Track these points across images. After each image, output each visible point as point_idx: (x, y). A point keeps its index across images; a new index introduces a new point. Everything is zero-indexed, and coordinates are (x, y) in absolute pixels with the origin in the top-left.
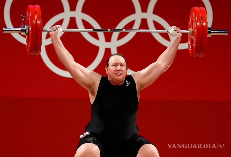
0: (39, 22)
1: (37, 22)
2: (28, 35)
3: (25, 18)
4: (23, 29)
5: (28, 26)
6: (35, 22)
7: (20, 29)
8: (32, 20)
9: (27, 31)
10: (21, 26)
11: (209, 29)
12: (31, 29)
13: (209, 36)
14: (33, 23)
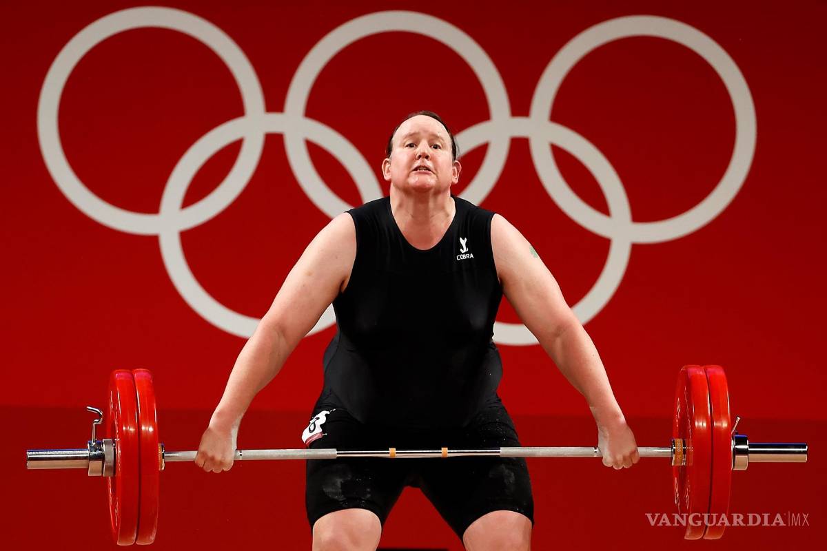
0: (148, 429)
1: (143, 428)
2: (112, 474)
3: (98, 416)
4: (94, 453)
5: (114, 442)
6: (136, 431)
7: (85, 453)
8: (124, 421)
9: (109, 458)
10: (90, 444)
11: (740, 441)
12: (120, 452)
13: (741, 463)
14: (127, 431)
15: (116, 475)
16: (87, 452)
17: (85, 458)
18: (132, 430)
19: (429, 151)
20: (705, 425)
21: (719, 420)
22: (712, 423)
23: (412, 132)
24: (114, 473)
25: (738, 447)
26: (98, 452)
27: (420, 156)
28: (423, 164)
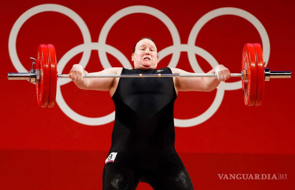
0: (53, 66)
1: (51, 66)
3: (35, 61)
4: (32, 74)
5: (40, 71)
6: (49, 67)
8: (45, 63)
9: (38, 78)
10: (31, 71)
11: (267, 70)
12: (43, 74)
13: (267, 79)
14: (45, 67)
15: (41, 83)
16: (30, 74)
17: (29, 76)
18: (47, 66)
19: (150, 52)
20: (254, 65)
21: (259, 63)
22: (257, 64)
23: (143, 45)
24: (40, 82)
25: (266, 73)
26: (34, 74)
27: (146, 54)
28: (147, 57)
